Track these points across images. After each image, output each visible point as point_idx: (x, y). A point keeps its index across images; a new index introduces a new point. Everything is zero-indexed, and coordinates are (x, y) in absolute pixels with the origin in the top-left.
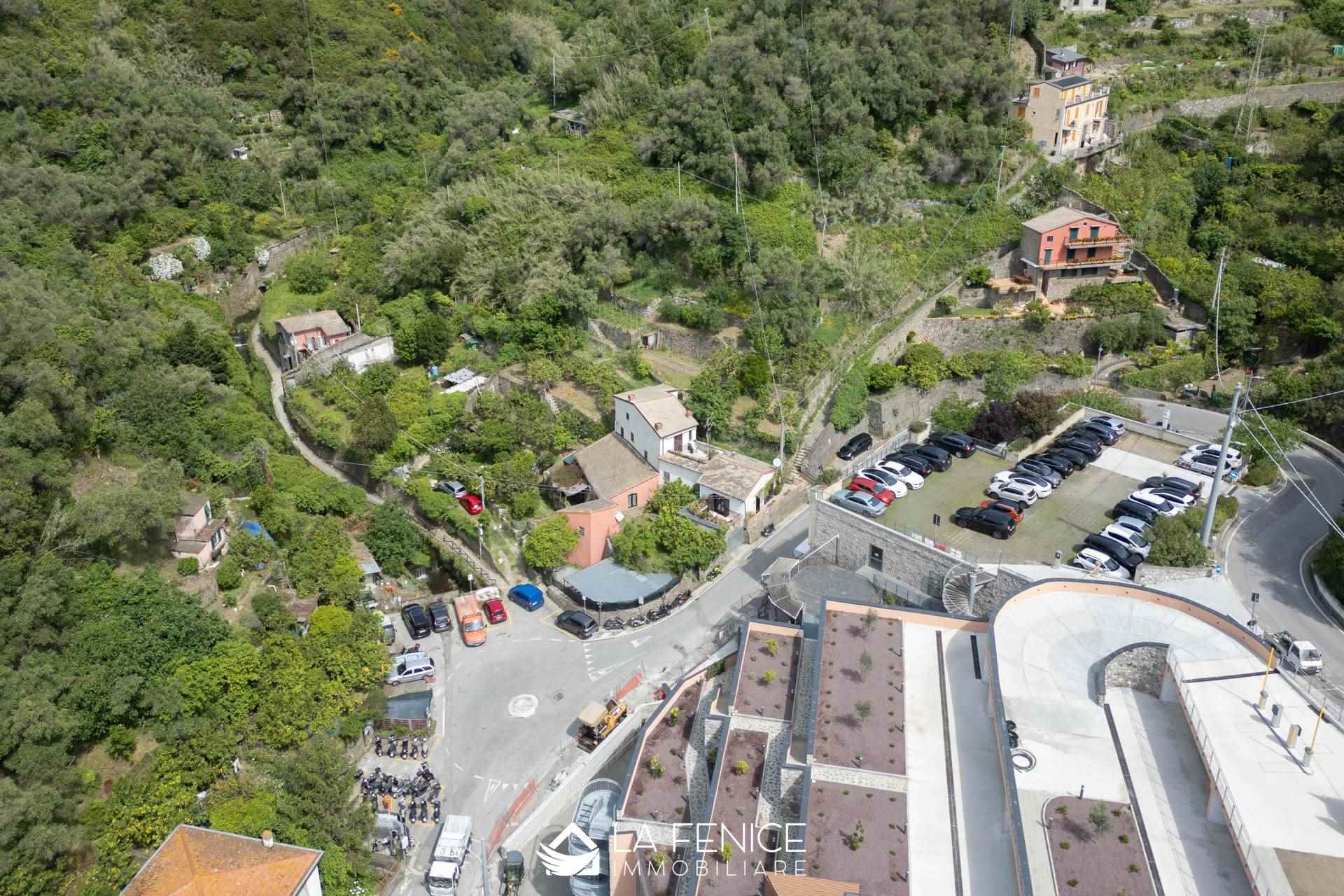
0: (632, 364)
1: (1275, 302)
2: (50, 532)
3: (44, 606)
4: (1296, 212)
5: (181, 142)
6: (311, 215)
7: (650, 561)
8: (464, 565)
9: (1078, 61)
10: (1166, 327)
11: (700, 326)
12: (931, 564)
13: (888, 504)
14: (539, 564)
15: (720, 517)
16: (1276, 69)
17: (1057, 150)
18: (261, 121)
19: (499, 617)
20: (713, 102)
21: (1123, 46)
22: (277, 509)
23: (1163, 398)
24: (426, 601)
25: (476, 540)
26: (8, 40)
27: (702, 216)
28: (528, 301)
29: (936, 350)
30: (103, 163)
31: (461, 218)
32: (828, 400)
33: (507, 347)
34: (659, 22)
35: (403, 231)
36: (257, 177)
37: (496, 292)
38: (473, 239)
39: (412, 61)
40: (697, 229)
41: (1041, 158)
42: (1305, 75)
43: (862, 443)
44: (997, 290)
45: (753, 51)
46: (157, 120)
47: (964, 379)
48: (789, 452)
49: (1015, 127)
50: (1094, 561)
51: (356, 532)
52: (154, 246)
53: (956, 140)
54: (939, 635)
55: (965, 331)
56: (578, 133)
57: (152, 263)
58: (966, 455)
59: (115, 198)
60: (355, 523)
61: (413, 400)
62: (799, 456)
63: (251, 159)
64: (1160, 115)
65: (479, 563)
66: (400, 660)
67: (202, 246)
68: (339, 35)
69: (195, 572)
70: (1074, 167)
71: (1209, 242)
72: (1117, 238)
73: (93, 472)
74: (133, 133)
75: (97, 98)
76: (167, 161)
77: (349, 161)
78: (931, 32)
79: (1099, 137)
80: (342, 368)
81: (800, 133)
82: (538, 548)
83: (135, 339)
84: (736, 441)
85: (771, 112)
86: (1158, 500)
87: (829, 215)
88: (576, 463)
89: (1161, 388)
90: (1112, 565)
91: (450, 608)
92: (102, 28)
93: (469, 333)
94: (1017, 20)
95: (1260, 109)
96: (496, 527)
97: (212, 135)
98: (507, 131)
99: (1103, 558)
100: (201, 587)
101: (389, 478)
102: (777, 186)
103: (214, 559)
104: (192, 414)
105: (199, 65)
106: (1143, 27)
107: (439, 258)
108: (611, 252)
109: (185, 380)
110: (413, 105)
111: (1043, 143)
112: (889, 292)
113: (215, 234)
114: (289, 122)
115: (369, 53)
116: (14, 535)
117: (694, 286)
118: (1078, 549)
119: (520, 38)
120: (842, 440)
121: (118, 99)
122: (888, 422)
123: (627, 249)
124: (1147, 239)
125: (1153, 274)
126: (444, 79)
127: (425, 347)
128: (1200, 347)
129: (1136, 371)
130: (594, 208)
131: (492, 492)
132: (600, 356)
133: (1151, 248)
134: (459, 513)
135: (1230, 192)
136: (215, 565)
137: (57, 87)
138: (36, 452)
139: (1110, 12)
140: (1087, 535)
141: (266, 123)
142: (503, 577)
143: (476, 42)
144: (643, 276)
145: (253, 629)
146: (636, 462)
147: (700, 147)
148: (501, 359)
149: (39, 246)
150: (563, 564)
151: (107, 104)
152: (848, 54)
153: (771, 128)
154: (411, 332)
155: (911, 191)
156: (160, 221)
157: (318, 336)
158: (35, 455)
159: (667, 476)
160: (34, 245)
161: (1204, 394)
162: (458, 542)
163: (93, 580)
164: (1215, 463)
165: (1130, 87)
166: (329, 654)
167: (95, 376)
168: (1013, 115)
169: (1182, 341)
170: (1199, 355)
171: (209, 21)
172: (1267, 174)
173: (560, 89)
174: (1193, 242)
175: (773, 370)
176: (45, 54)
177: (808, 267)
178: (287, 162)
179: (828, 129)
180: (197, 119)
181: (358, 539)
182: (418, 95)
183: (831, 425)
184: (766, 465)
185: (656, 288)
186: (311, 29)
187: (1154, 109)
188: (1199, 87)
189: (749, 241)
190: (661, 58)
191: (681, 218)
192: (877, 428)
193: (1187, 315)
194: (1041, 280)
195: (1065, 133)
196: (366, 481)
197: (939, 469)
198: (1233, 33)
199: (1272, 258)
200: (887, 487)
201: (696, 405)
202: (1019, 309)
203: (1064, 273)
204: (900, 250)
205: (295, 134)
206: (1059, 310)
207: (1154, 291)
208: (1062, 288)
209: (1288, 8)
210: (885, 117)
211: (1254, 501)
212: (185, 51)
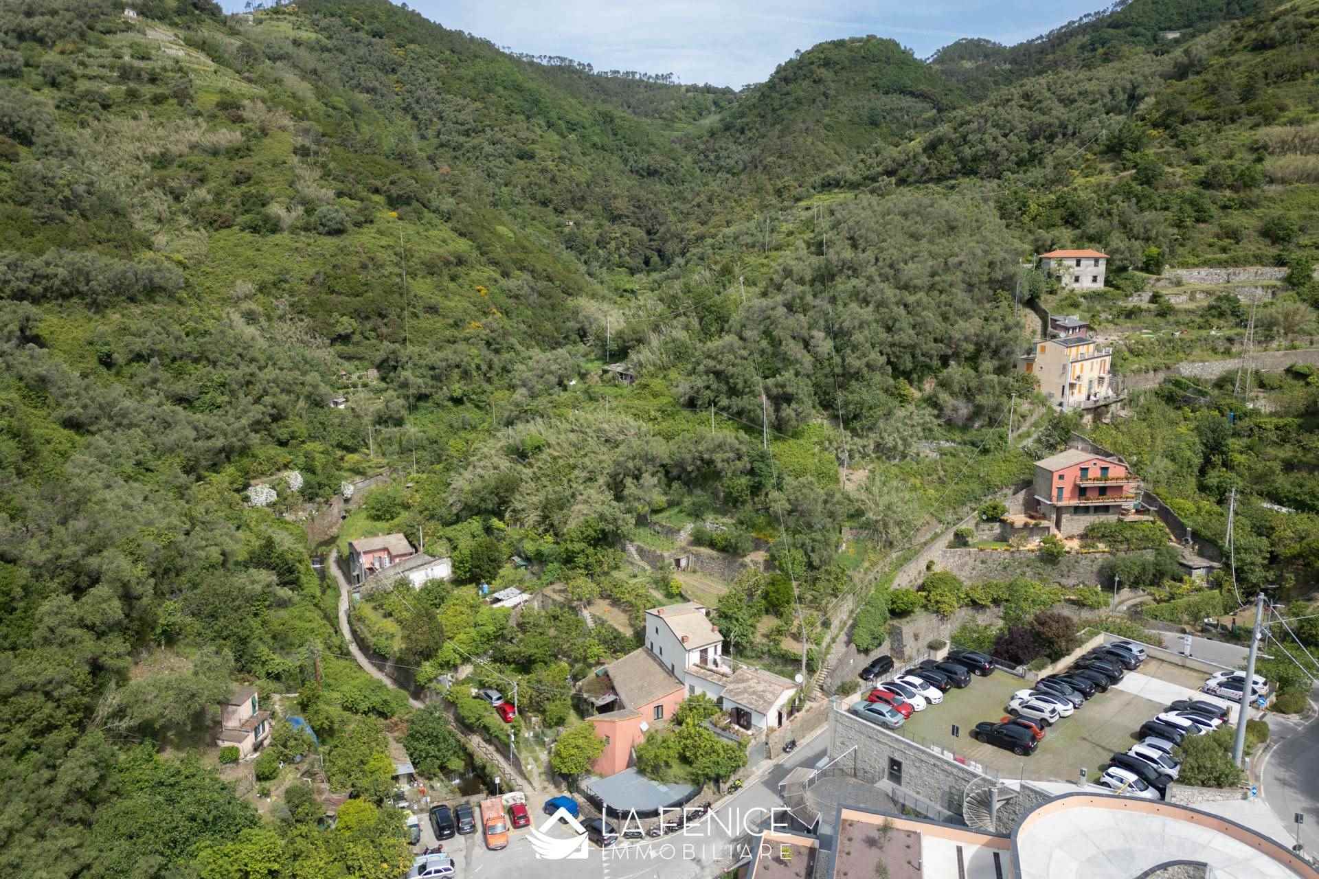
0: (663, 583)
1: (1288, 542)
2: (102, 711)
3: (79, 779)
4: (1300, 461)
5: (289, 392)
6: (395, 457)
7: (671, 772)
8: (495, 770)
9: (1080, 327)
10: (1181, 564)
11: (729, 550)
12: (951, 778)
13: (907, 716)
14: (565, 771)
15: (742, 730)
16: (1269, 338)
17: (1064, 400)
18: (360, 378)
19: (522, 822)
20: (745, 353)
21: (1122, 317)
22: (322, 706)
23: (1184, 631)
24: (455, 803)
25: (507, 746)
26: (156, 307)
27: (732, 449)
28: (572, 525)
29: (954, 578)
30: (219, 407)
31: (520, 454)
32: (851, 622)
33: (550, 566)
34: (700, 290)
35: (469, 464)
36: (350, 423)
37: (545, 518)
38: (528, 472)
39: (492, 332)
40: (727, 461)
41: (1050, 408)
42: (1297, 343)
43: (884, 665)
44: (1012, 524)
45: (781, 311)
46: (270, 373)
47: (983, 607)
48: (811, 670)
49: (1024, 379)
50: (1121, 781)
51: (396, 734)
52: (254, 478)
53: (969, 389)
54: (959, 850)
55: (983, 562)
56: (626, 382)
57: (250, 492)
58: (985, 673)
59: (225, 435)
60: (396, 725)
61: (462, 613)
62: (821, 675)
63: (346, 408)
64: (1161, 376)
65: (509, 769)
66: (420, 860)
67: (296, 479)
68: (432, 310)
69: (235, 760)
70: (1081, 416)
71: (1218, 488)
72: (1127, 478)
73: (155, 661)
74: (248, 383)
75: (222, 354)
76: (274, 406)
77: (432, 412)
78: (943, 296)
79: (1104, 392)
80: (403, 584)
81: (823, 381)
82: (564, 755)
83: (217, 548)
84: (760, 657)
85: (797, 361)
86: (1186, 723)
87: (851, 451)
88: (606, 674)
89: (1180, 622)
90: (1141, 785)
91: (477, 810)
92: (236, 301)
93: (520, 556)
94: (1023, 289)
95: (1257, 372)
96: (528, 734)
97: (315, 387)
98: (566, 382)
99: (1131, 777)
100: (240, 776)
101: (433, 685)
102: (802, 426)
103: (256, 750)
104: (256, 615)
105: (312, 331)
106: (1141, 300)
107: (497, 488)
108: (648, 480)
109: (253, 582)
110: (490, 367)
111: (1051, 395)
112: (909, 523)
113: (309, 469)
114: (383, 379)
115: (456, 325)
116: (65, 710)
117: (724, 514)
118: (1104, 768)
119: (586, 317)
120: (865, 662)
121: (240, 355)
122: (910, 647)
123: (664, 480)
124: (1157, 482)
125: (1164, 513)
126: (519, 347)
127: (478, 567)
128: (1217, 584)
129: (1154, 605)
130: (635, 443)
131: (526, 701)
132: (635, 576)
133: (1162, 490)
134: (494, 720)
135: (1234, 444)
136: (258, 754)
137: (189, 344)
138: (100, 635)
139: (1107, 289)
140: (1112, 755)
141: (364, 379)
142: (530, 783)
143: (548, 320)
144: (678, 504)
145: (283, 820)
146: (662, 675)
147: (733, 392)
148: (544, 578)
149: (152, 471)
150: (588, 772)
151: (229, 360)
152: (867, 313)
153: (797, 374)
154: (467, 552)
155: (927, 434)
156: (262, 457)
157: (385, 556)
158: (98, 638)
159: (692, 689)
160: (148, 470)
161: (1224, 627)
162: (491, 748)
163: (135, 760)
164: (1241, 689)
165: (1131, 351)
166: (352, 848)
167: (173, 574)
168: (1021, 369)
169: (1198, 576)
170: (1216, 592)
171: (324, 296)
172: (1269, 426)
173: (612, 346)
174: (1203, 488)
175: (796, 592)
176: (184, 318)
177: (830, 495)
178: (378, 411)
179: (848, 377)
180: (304, 373)
181: (398, 740)
182: (496, 360)
183: (853, 646)
184: (789, 681)
185: (689, 515)
186: (409, 304)
187: (1155, 370)
188: (1197, 352)
189: (775, 474)
190: (701, 319)
191: (713, 451)
192: (899, 651)
193: (1201, 554)
194: (1054, 516)
195: (1072, 386)
196: (412, 689)
197: (958, 685)
198: (1225, 306)
199: (1281, 504)
200: (906, 700)
201: (723, 621)
202: (1034, 543)
203: (1077, 510)
204: (918, 485)
205: (386, 390)
206: (1075, 544)
207: (1167, 530)
208: (1075, 525)
209: (1274, 286)
210: (902, 368)
211: (1285, 728)
212: (302, 320)
